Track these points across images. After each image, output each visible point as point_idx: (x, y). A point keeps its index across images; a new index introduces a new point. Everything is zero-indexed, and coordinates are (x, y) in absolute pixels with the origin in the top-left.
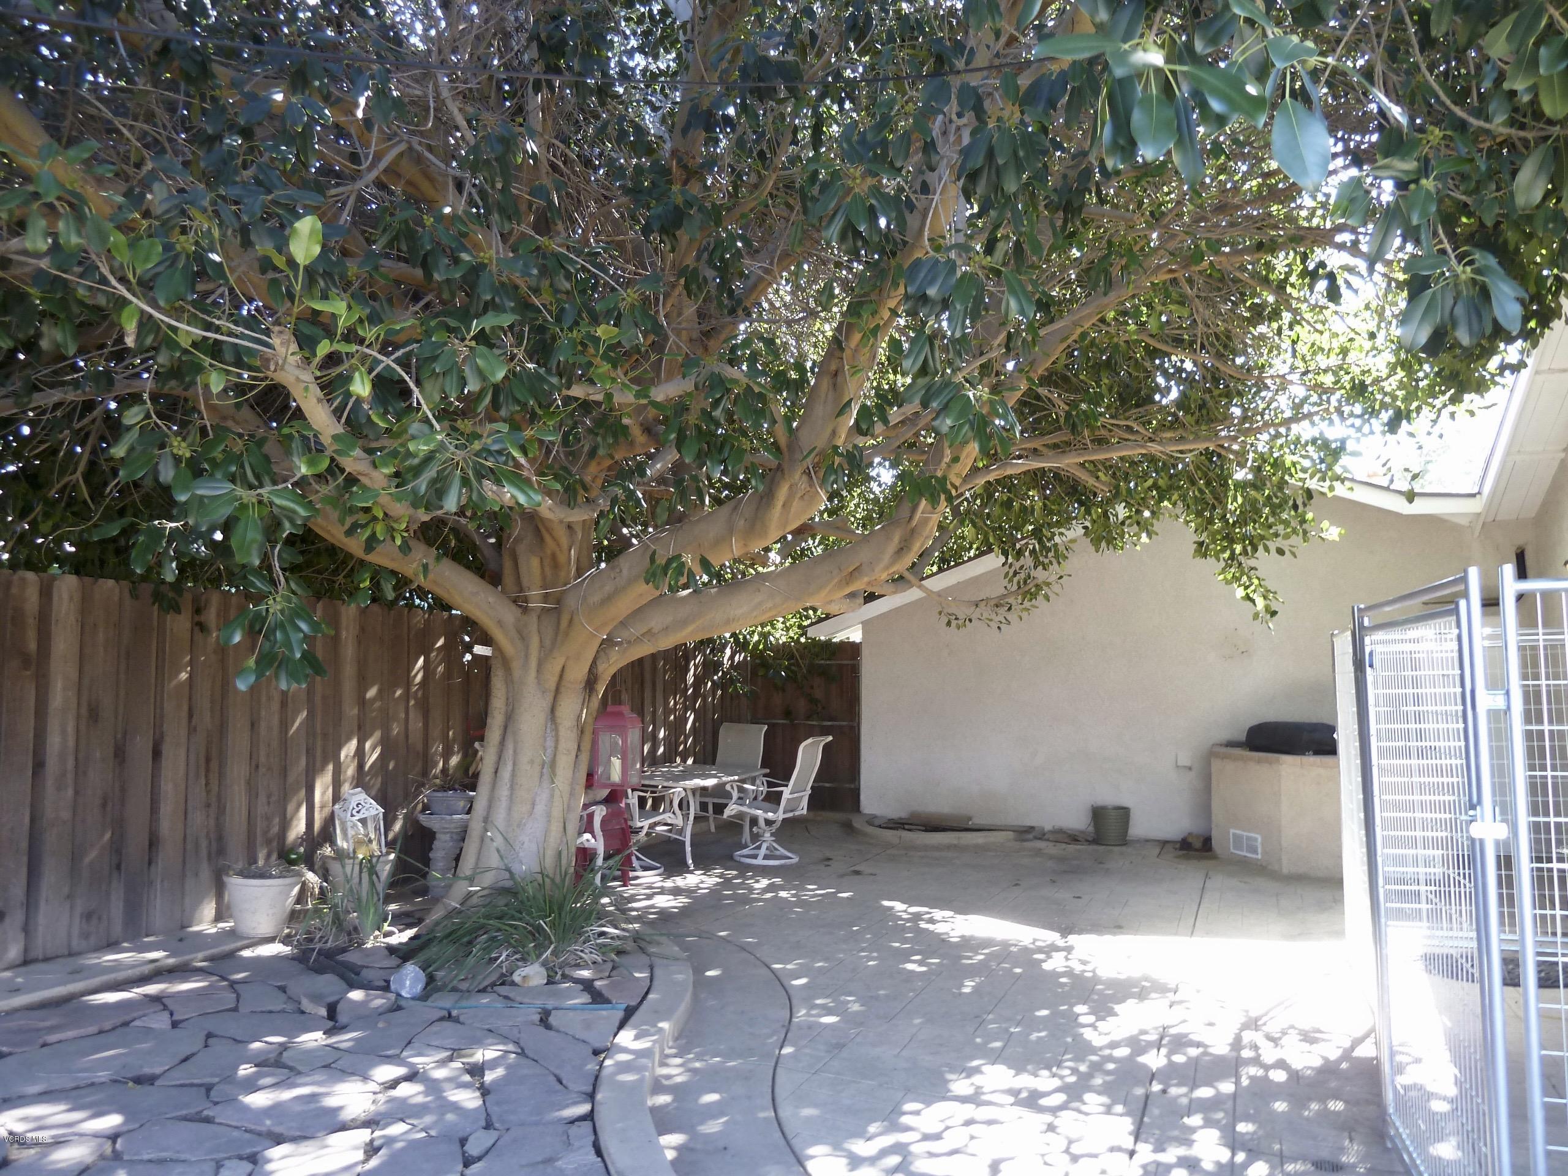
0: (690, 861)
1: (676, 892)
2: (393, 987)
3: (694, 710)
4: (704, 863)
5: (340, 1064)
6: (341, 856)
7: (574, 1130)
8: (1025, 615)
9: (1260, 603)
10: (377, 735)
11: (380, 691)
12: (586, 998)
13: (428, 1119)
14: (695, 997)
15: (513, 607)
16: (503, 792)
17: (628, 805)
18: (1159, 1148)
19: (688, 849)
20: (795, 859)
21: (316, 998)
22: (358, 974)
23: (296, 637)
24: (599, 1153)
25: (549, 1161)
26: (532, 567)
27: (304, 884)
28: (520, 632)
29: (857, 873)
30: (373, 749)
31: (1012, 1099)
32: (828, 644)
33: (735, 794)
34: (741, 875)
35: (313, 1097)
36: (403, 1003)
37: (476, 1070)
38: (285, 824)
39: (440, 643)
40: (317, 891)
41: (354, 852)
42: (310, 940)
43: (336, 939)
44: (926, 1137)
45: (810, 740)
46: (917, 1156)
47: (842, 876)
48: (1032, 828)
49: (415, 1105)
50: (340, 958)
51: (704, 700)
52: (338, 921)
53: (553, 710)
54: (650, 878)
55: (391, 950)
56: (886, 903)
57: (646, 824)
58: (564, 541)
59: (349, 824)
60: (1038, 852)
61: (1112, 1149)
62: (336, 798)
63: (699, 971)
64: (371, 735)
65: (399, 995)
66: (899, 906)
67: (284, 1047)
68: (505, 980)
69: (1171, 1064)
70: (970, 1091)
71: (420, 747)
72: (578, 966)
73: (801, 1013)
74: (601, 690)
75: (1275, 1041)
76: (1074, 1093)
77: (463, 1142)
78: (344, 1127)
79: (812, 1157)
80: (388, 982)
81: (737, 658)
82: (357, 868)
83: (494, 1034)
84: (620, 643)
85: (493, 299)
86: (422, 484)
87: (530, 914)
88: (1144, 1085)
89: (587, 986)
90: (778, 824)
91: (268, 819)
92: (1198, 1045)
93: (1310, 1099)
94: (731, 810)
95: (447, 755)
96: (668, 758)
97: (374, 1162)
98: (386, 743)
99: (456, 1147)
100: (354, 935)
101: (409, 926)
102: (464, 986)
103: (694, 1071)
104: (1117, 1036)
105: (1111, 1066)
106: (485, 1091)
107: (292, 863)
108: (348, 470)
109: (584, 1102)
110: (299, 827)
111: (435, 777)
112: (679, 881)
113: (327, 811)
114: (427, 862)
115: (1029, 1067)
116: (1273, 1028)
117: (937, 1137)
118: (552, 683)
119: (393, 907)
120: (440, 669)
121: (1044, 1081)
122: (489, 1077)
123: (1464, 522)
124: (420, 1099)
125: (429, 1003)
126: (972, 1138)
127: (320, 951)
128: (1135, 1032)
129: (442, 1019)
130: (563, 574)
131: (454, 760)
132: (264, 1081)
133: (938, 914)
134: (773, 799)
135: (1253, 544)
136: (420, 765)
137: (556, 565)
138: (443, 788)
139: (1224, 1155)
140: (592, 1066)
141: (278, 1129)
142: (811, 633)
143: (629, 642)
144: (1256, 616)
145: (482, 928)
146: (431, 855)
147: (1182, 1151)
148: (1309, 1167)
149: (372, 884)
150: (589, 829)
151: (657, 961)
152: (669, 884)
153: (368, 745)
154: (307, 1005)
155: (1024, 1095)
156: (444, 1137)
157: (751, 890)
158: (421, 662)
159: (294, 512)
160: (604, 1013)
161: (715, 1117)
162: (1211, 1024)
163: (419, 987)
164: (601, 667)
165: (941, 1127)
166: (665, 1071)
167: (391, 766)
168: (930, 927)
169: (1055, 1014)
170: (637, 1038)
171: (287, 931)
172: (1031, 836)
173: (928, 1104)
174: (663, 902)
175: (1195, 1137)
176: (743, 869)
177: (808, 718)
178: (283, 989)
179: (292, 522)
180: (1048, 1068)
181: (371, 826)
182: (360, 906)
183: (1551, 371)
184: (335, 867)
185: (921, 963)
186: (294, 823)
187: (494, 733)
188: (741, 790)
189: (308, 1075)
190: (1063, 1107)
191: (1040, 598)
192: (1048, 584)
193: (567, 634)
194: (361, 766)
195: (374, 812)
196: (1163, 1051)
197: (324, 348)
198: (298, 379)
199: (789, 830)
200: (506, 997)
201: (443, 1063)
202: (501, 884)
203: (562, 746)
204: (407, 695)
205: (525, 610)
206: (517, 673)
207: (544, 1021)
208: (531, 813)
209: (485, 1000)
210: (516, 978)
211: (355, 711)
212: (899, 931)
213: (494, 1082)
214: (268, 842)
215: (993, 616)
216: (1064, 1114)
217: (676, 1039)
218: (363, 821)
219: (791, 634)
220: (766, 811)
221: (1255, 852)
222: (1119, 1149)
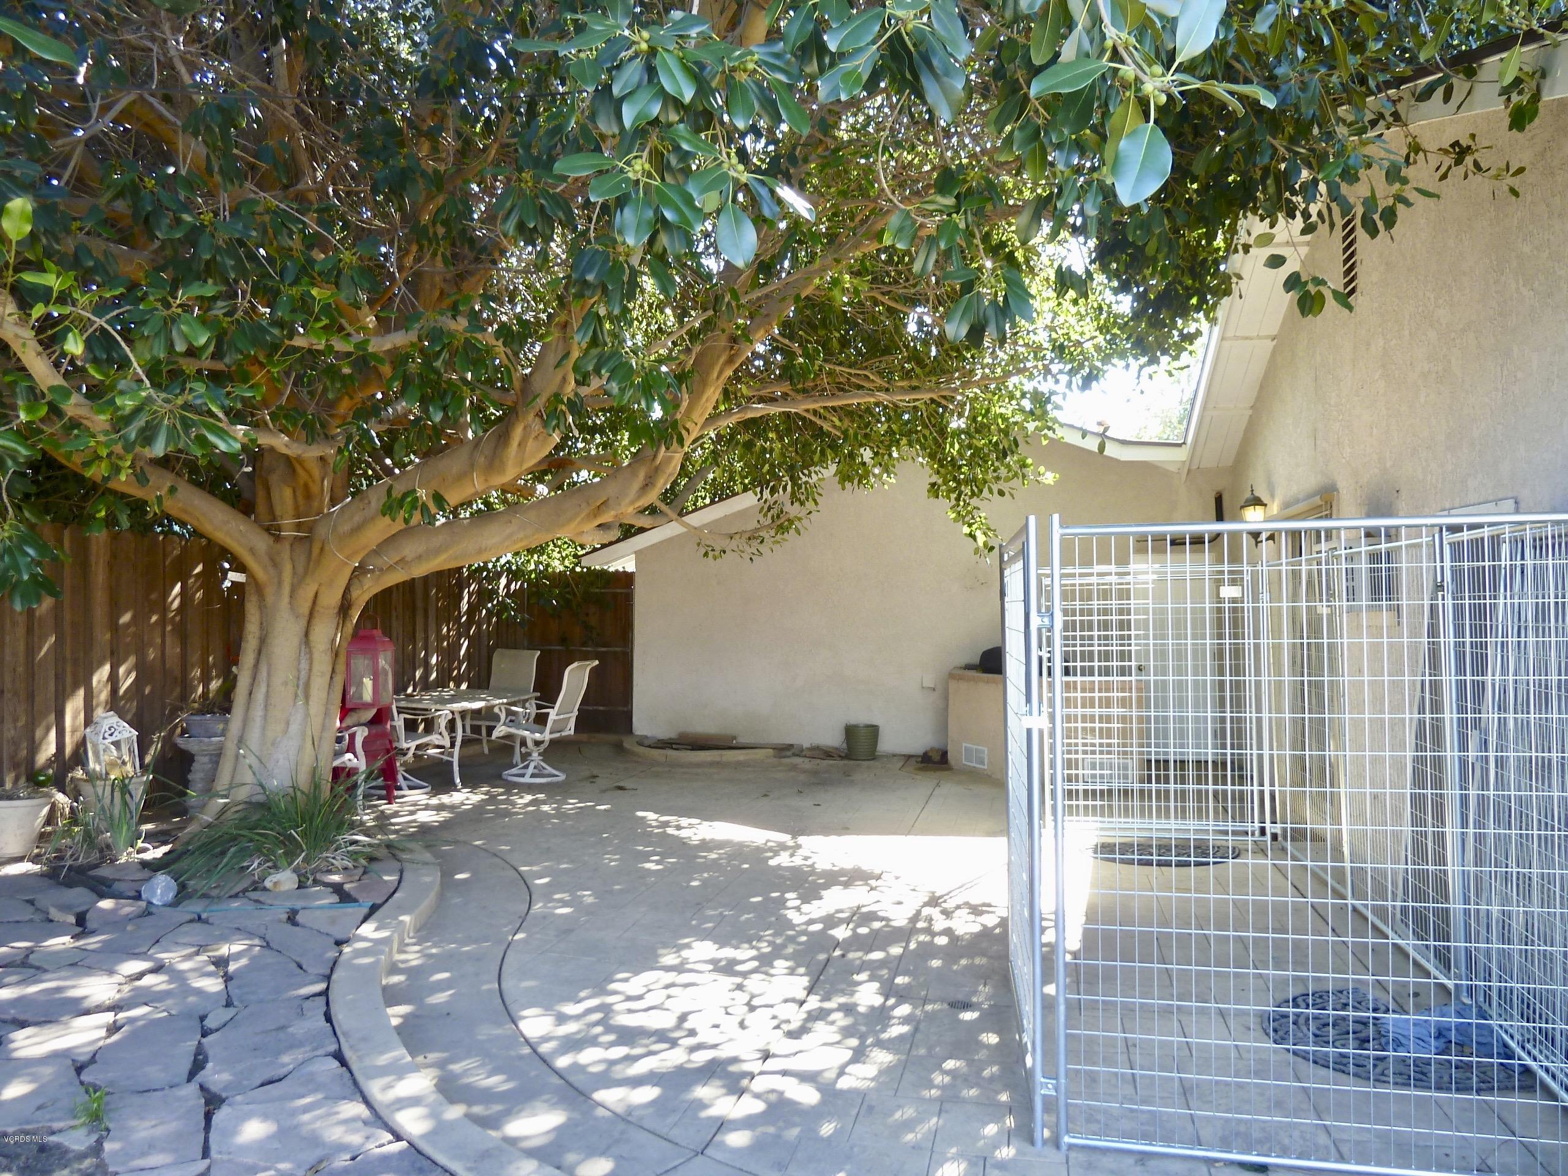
0: (458, 780)
1: (440, 808)
2: (144, 896)
3: (468, 636)
4: (471, 781)
5: (87, 962)
6: (92, 777)
7: (307, 1004)
8: (776, 547)
9: (981, 539)
10: (132, 660)
11: (134, 618)
12: (335, 898)
13: (169, 1002)
14: (441, 897)
15: (266, 536)
16: (258, 712)
17: (393, 728)
18: (826, 998)
19: (456, 768)
20: (562, 777)
21: (65, 908)
22: (110, 887)
23: (23, 561)
24: (328, 1018)
25: (282, 1028)
26: (284, 497)
27: (54, 807)
28: (272, 560)
29: (621, 788)
30: (128, 673)
31: (711, 967)
32: (603, 573)
33: (503, 716)
34: (508, 792)
35: (59, 989)
36: (153, 910)
37: (221, 963)
38: (34, 748)
39: (199, 569)
40: (67, 810)
41: (107, 774)
42: (60, 858)
43: (86, 857)
44: (629, 998)
45: (575, 664)
46: (619, 1013)
47: (604, 791)
48: (792, 746)
49: (160, 992)
50: (92, 873)
51: (479, 627)
52: (89, 837)
53: (307, 634)
54: (418, 796)
55: (144, 864)
56: (640, 814)
57: (413, 745)
58: (316, 473)
59: (101, 747)
60: (794, 768)
61: (786, 1001)
62: (88, 721)
63: (447, 875)
64: (124, 661)
65: (150, 903)
66: (651, 816)
67: (30, 951)
68: (257, 886)
69: (855, 936)
70: (677, 961)
71: (177, 672)
72: (330, 872)
73: (537, 907)
74: (355, 615)
75: (947, 913)
76: (765, 962)
77: (202, 1018)
78: (87, 1012)
79: (525, 1018)
80: (139, 892)
81: (513, 587)
82: (108, 789)
83: (241, 931)
84: (372, 571)
85: (214, 257)
86: (132, 432)
87: (280, 824)
88: (828, 951)
89: (337, 888)
90: (546, 744)
91: (15, 743)
92: (882, 919)
93: (961, 957)
94: (500, 731)
95: (206, 680)
96: (442, 683)
97: (116, 1037)
98: (140, 667)
99: (197, 1023)
100: (107, 853)
101: (165, 843)
102: (214, 893)
103: (431, 956)
104: (815, 915)
105: (804, 939)
106: (228, 978)
107: (42, 784)
108: (70, 414)
109: (322, 981)
110: (49, 749)
111: (194, 701)
112: (445, 799)
113: (78, 736)
114: (186, 784)
115: (734, 942)
116: (950, 905)
117: (640, 997)
118: (305, 609)
119: (149, 826)
120: (199, 595)
121: (744, 953)
122: (232, 967)
123: (1173, 468)
124: (164, 987)
125: (180, 908)
126: (669, 997)
127: (70, 868)
128: (832, 911)
129: (191, 921)
130: (316, 504)
131: (215, 685)
132: (7, 980)
133: (684, 821)
134: (541, 720)
135: (978, 487)
136: (178, 690)
137: (308, 496)
138: (201, 712)
139: (878, 1001)
140: (332, 954)
141: (22, 1017)
142: (585, 562)
143: (381, 570)
144: (977, 551)
145: (234, 839)
146: (190, 777)
147: (842, 1000)
148: (946, 1006)
149: (125, 804)
150: (351, 748)
151: (407, 865)
152: (434, 801)
153: (122, 670)
154: (54, 914)
155: (723, 963)
156: (186, 1015)
157: (514, 804)
158: (178, 588)
159: (16, 451)
160: (350, 910)
161: (443, 990)
162: (900, 903)
163: (171, 896)
164: (355, 593)
165: (645, 990)
166: (403, 957)
167: (147, 691)
168: (676, 833)
169: (768, 899)
170: (377, 929)
171: (36, 851)
172: (789, 753)
173: (636, 973)
174: (424, 817)
175: (859, 988)
176: (510, 787)
177: (584, 644)
178: (31, 902)
179: (14, 459)
180: (750, 942)
181: (125, 749)
182: (112, 825)
183: (1236, 338)
184: (87, 789)
185: (658, 863)
186: (44, 747)
187: (248, 657)
188: (509, 713)
189: (53, 972)
190: (755, 971)
191: (792, 531)
192: (800, 519)
193: (318, 562)
194: (114, 691)
195: (126, 735)
196: (851, 926)
197: (38, 311)
198: (16, 336)
199: (556, 751)
200: (257, 901)
201: (188, 957)
202: (254, 799)
203: (317, 667)
204: (163, 621)
205: (278, 539)
206: (270, 599)
207: (292, 918)
208: (286, 731)
209: (235, 904)
210: (268, 883)
211: (108, 636)
212: (647, 837)
213: (236, 970)
214: (15, 766)
215: (747, 548)
216: (755, 976)
217: (417, 931)
218: (117, 744)
219: (567, 563)
220: (533, 732)
221: (983, 763)
222: (793, 1000)
